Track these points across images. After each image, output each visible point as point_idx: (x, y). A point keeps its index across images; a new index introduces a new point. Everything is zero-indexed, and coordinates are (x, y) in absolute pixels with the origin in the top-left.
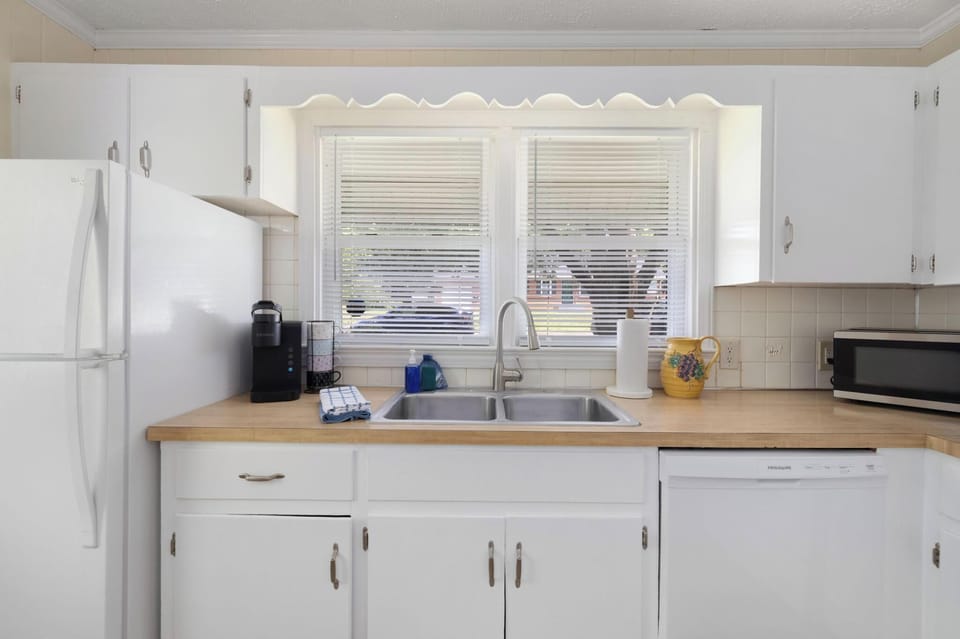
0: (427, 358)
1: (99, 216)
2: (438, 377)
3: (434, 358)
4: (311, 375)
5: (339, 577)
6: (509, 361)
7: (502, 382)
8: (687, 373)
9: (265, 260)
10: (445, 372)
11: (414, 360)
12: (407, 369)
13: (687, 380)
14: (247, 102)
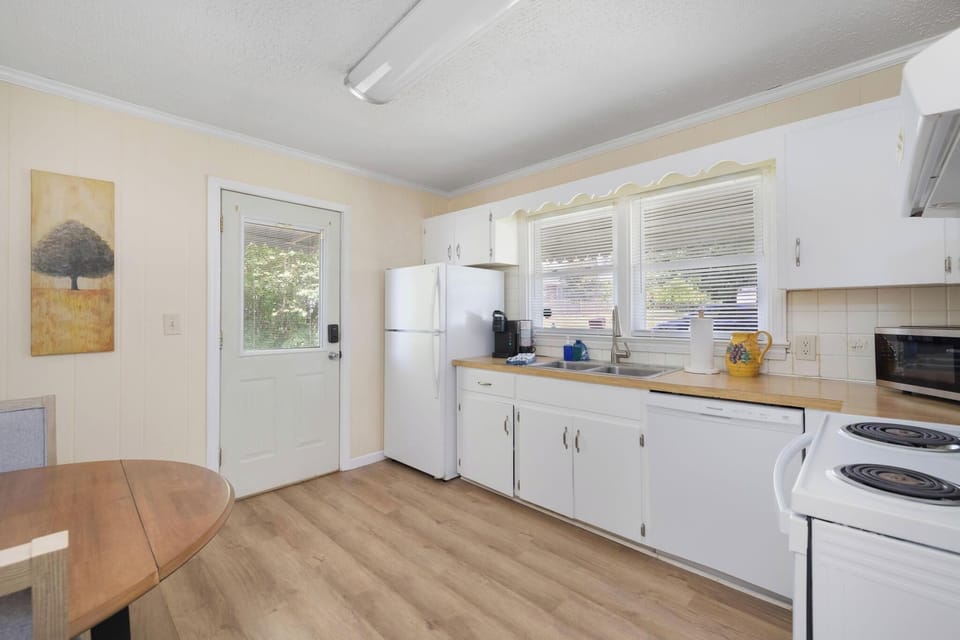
0: (578, 342)
1: (438, 283)
2: (584, 353)
3: (583, 342)
4: (521, 347)
5: (508, 429)
6: (621, 347)
7: (617, 357)
8: (735, 357)
9: (505, 289)
10: (589, 351)
11: (571, 342)
12: (565, 347)
13: (735, 362)
14: (490, 220)
